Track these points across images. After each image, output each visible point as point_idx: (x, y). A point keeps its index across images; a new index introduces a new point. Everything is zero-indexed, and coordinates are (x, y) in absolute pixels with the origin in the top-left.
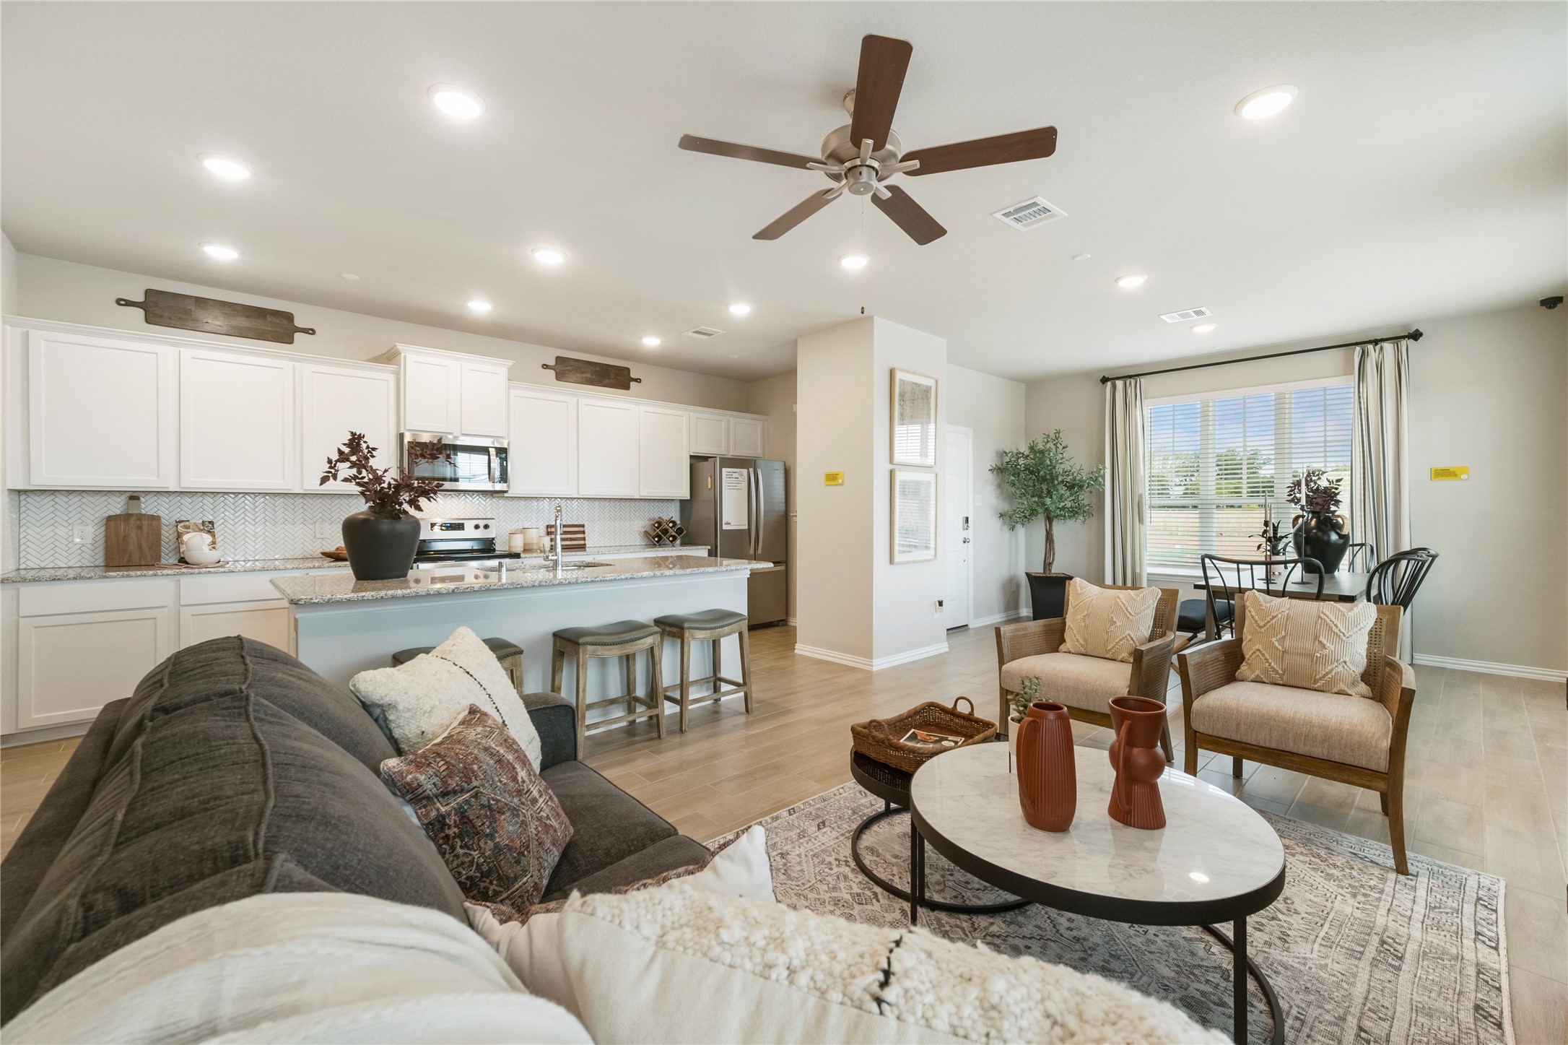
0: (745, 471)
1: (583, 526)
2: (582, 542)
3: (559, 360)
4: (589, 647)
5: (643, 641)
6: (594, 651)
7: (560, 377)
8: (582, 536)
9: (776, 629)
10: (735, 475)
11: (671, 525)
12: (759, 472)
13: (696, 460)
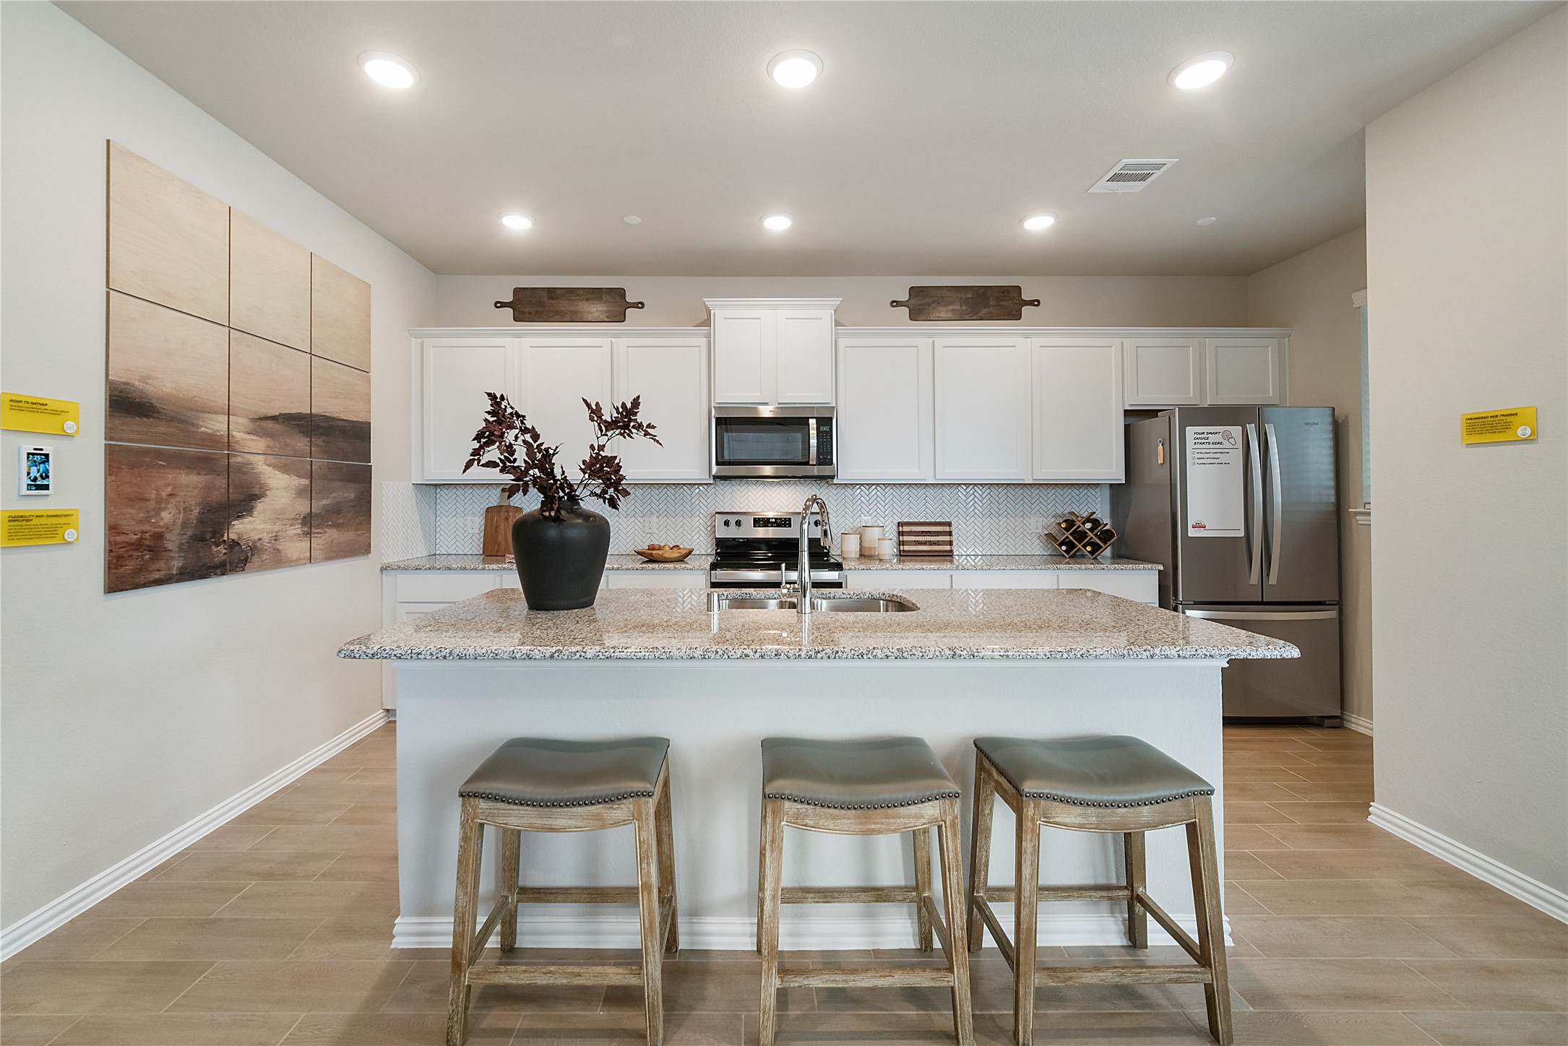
0: (1236, 431)
1: (949, 524)
2: (948, 548)
3: (914, 291)
4: (787, 804)
5: (913, 809)
6: (798, 816)
7: (916, 314)
8: (947, 538)
9: (1316, 735)
10: (1212, 438)
11: (1088, 525)
12: (1270, 430)
13: (1135, 417)
